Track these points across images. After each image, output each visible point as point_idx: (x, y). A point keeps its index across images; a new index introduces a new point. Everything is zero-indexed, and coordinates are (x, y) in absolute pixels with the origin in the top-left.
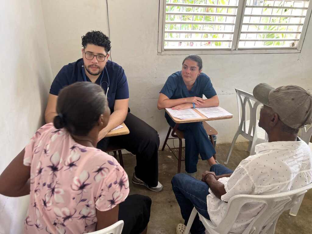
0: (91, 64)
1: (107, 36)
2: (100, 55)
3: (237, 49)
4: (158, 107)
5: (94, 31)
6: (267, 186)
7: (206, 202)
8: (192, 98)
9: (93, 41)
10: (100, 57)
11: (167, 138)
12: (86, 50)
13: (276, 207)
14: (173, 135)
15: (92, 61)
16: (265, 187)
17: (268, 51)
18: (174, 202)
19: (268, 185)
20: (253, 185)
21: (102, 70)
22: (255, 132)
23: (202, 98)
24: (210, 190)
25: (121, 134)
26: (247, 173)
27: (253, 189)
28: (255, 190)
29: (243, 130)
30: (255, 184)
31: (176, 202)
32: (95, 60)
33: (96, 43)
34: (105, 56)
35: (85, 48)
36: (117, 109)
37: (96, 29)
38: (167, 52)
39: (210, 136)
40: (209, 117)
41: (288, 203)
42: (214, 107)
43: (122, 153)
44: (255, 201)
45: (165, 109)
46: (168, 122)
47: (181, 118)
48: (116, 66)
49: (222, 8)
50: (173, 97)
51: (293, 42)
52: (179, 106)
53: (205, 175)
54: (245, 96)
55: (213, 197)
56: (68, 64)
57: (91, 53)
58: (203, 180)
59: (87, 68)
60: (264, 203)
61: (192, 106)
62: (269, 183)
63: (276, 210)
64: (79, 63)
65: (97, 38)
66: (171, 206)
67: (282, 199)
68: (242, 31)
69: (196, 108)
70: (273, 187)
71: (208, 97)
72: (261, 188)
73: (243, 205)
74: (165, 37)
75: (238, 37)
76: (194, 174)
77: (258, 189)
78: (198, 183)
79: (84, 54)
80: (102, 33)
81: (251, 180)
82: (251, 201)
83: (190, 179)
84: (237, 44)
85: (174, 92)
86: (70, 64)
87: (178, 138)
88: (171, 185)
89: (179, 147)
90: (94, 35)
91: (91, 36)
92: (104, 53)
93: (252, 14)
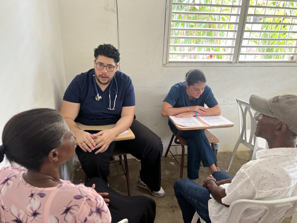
0: (101, 74)
1: (117, 49)
2: (110, 66)
3: (238, 62)
4: (162, 115)
5: (106, 44)
6: (268, 191)
7: (208, 207)
8: (194, 107)
9: (104, 53)
10: (110, 67)
11: (170, 145)
12: (97, 61)
13: (277, 213)
14: (176, 142)
15: (102, 71)
16: (265, 191)
17: (267, 64)
18: (176, 207)
19: (268, 189)
20: (254, 189)
21: (111, 79)
22: (256, 141)
23: (204, 107)
24: (211, 196)
25: (127, 139)
26: (249, 177)
27: (254, 194)
28: (256, 194)
29: (244, 139)
30: (256, 188)
31: (178, 207)
32: (105, 70)
33: (106, 54)
34: (114, 67)
35: (96, 59)
36: (124, 116)
37: (107, 43)
38: (171, 64)
39: (212, 144)
40: (211, 125)
41: (289, 209)
42: (216, 115)
43: (127, 158)
44: (256, 206)
45: (168, 117)
46: (171, 129)
47: (184, 126)
48: (125, 76)
49: (223, 24)
50: (176, 106)
51: (292, 55)
52: (182, 114)
53: (206, 181)
54: (246, 106)
55: (214, 202)
56: (80, 74)
57: (101, 64)
58: (204, 185)
59: (97, 77)
60: (265, 208)
61: (194, 114)
62: (269, 188)
63: (277, 216)
64: (90, 72)
65: (107, 51)
66: (173, 211)
67: (283, 205)
68: (242, 45)
69: (198, 117)
70: (274, 192)
71: (210, 106)
72: (262, 193)
73: (244, 210)
74: (170, 50)
75: (239, 51)
76: (196, 181)
77: (259, 194)
78: (199, 188)
79: (95, 64)
80: (112, 46)
81: (252, 185)
82: (253, 206)
83: (193, 185)
84: (238, 57)
85: (177, 101)
86: (82, 74)
87: (181, 145)
88: (174, 190)
89: (181, 154)
90: (105, 48)
91: (102, 49)
92: (114, 64)
93: (252, 30)
